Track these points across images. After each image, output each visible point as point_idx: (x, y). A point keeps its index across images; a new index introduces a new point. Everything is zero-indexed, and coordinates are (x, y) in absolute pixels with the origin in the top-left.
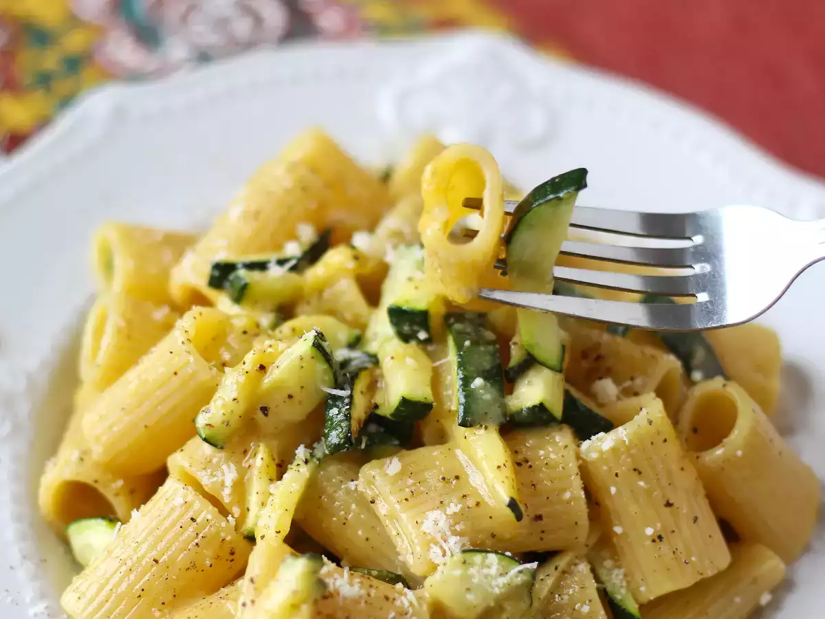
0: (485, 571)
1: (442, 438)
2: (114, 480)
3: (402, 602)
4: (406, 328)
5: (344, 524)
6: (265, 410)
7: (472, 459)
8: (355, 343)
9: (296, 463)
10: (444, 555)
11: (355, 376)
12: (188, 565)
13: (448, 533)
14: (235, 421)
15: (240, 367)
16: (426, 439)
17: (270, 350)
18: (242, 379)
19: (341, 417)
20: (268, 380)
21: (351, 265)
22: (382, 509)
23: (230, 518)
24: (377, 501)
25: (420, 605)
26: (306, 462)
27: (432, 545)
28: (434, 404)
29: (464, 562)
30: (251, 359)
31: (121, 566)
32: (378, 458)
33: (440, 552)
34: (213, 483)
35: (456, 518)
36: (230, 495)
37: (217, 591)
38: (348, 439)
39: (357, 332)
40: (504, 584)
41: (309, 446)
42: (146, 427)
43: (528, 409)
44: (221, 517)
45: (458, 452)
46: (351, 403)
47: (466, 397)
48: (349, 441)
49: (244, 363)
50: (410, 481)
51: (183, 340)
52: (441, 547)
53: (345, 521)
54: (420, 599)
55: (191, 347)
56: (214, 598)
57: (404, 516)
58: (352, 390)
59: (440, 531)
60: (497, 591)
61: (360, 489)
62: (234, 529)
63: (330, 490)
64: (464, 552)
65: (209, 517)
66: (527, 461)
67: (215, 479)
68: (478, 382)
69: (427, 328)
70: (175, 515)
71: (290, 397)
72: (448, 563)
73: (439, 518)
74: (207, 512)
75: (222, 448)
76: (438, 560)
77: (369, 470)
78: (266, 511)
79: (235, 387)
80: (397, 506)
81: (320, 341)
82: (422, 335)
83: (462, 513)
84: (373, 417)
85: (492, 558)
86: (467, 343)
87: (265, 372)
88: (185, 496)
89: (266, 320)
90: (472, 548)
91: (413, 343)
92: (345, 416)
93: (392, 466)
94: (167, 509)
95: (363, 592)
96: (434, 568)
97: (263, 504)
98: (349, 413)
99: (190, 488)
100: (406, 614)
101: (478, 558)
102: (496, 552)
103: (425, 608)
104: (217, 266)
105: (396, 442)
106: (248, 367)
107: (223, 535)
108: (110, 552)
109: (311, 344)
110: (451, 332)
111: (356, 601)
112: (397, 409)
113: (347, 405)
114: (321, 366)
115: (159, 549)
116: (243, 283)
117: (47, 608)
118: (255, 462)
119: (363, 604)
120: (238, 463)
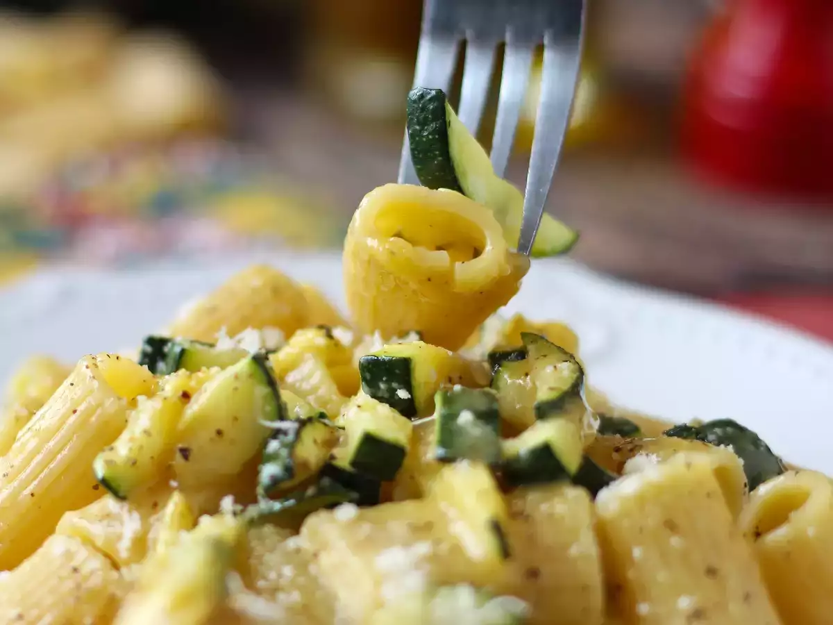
4: (383, 386)
6: (185, 453)
15: (158, 394)
17: (198, 374)
23: (123, 571)
26: (235, 515)
30: (171, 384)
34: (107, 533)
36: (127, 550)
43: (529, 452)
49: (163, 390)
67: (111, 529)
68: (465, 416)
69: (409, 387)
71: (219, 433)
82: (403, 393)
87: (188, 402)
104: (150, 341)
106: (167, 394)
116: (179, 349)
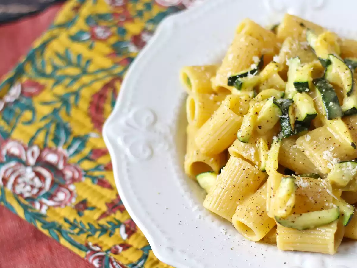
0: (348, 168)
1: (321, 124)
2: (210, 159)
3: (322, 184)
4: (301, 89)
5: (294, 160)
6: (260, 127)
7: (334, 130)
8: (283, 96)
9: (274, 143)
10: (332, 166)
11: (288, 109)
12: (245, 185)
13: (332, 158)
14: (250, 132)
15: (248, 114)
16: (316, 126)
17: (258, 107)
18: (250, 118)
19: (287, 125)
20: (259, 117)
21: (276, 69)
22: (307, 153)
23: (256, 166)
24: (305, 151)
25: (328, 184)
26: (278, 142)
27: (327, 163)
28: (317, 114)
29: (340, 167)
30: (252, 111)
31: (222, 190)
32: (302, 136)
33: (331, 165)
34: (247, 155)
35: (334, 152)
36: (254, 158)
37: (256, 192)
38: (291, 132)
39: (283, 92)
40: (355, 172)
41: (277, 136)
42: (219, 139)
43: (350, 110)
44: (253, 167)
45: (328, 128)
46: (289, 119)
47: (328, 109)
48: (292, 132)
49: (250, 113)
50: (315, 142)
51: (228, 109)
52: (331, 163)
53: (294, 159)
54: (327, 182)
55: (231, 111)
56: (256, 194)
57: (315, 154)
58: (288, 114)
59: (329, 158)
60: (353, 174)
61: (298, 147)
62: (258, 170)
63: (287, 150)
64: (339, 163)
65: (249, 167)
66: (352, 127)
67: (247, 154)
68: (331, 104)
69: (308, 87)
70: (237, 169)
71: (268, 121)
72: (335, 168)
73: (328, 153)
74: (248, 166)
75: (248, 143)
76: (331, 167)
77: (300, 141)
78: (268, 162)
79: (249, 122)
80: (313, 152)
81: (275, 101)
82: (307, 90)
83: (335, 150)
84: (297, 122)
85: (349, 163)
86: (324, 90)
87: (258, 115)
88: (239, 162)
89: (251, 94)
90: (341, 161)
91: (304, 93)
92: (289, 124)
93: (307, 138)
94: (234, 168)
95: (309, 184)
96: (330, 170)
97: (266, 159)
98: (290, 123)
99: (240, 159)
100: (324, 188)
101: (344, 164)
102: (349, 161)
103: (330, 185)
104: (230, 78)
105: (307, 129)
106: (251, 114)
107: (255, 172)
108: (217, 186)
109: (272, 102)
110: (317, 87)
111: (307, 188)
112: (305, 118)
113: (288, 120)
114: (277, 109)
115: (234, 181)
116: (240, 83)
117: (198, 207)
118: (260, 145)
119: (310, 188)
120: (254, 147)
